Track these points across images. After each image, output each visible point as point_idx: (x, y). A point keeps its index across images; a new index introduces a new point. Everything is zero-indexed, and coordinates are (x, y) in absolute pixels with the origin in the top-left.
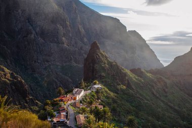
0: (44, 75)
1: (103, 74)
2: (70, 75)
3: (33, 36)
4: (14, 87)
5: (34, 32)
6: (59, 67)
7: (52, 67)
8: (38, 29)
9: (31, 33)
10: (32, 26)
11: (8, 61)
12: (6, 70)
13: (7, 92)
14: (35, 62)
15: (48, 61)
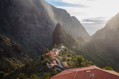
0: (27, 41)
1: (64, 41)
2: (41, 41)
3: (20, 20)
4: (14, 48)
5: (21, 18)
6: (35, 37)
7: (31, 37)
8: (23, 16)
9: (20, 19)
10: (19, 14)
11: (8, 34)
12: (8, 39)
13: (10, 51)
14: (22, 34)
15: (29, 34)
